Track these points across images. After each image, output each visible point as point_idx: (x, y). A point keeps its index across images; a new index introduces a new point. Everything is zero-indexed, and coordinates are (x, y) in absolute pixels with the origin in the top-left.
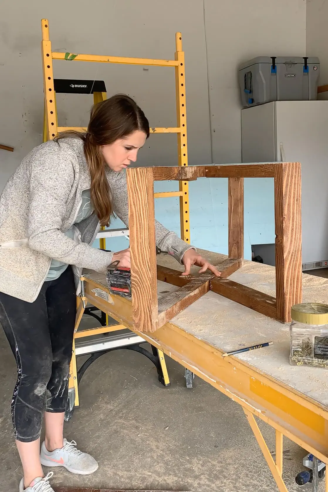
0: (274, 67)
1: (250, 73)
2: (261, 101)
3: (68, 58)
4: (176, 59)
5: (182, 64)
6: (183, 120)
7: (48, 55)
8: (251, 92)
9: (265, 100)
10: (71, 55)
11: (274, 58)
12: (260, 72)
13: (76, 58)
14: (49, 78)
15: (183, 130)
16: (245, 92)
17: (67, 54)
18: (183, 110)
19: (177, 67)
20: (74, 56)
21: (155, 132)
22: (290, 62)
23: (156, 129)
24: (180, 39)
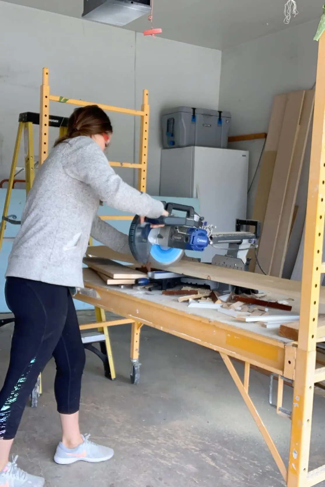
0: (194, 116)
1: (173, 120)
2: (181, 144)
3: (62, 101)
4: (143, 110)
5: (147, 115)
6: (145, 159)
7: (46, 97)
8: (173, 135)
9: (185, 144)
10: (64, 98)
11: (194, 109)
12: (183, 120)
13: (67, 102)
14: (46, 116)
15: (143, 167)
16: (167, 134)
17: (61, 98)
18: (145, 151)
19: (142, 117)
20: (66, 100)
21: (123, 166)
22: (207, 114)
23: (123, 164)
24: (147, 94)
